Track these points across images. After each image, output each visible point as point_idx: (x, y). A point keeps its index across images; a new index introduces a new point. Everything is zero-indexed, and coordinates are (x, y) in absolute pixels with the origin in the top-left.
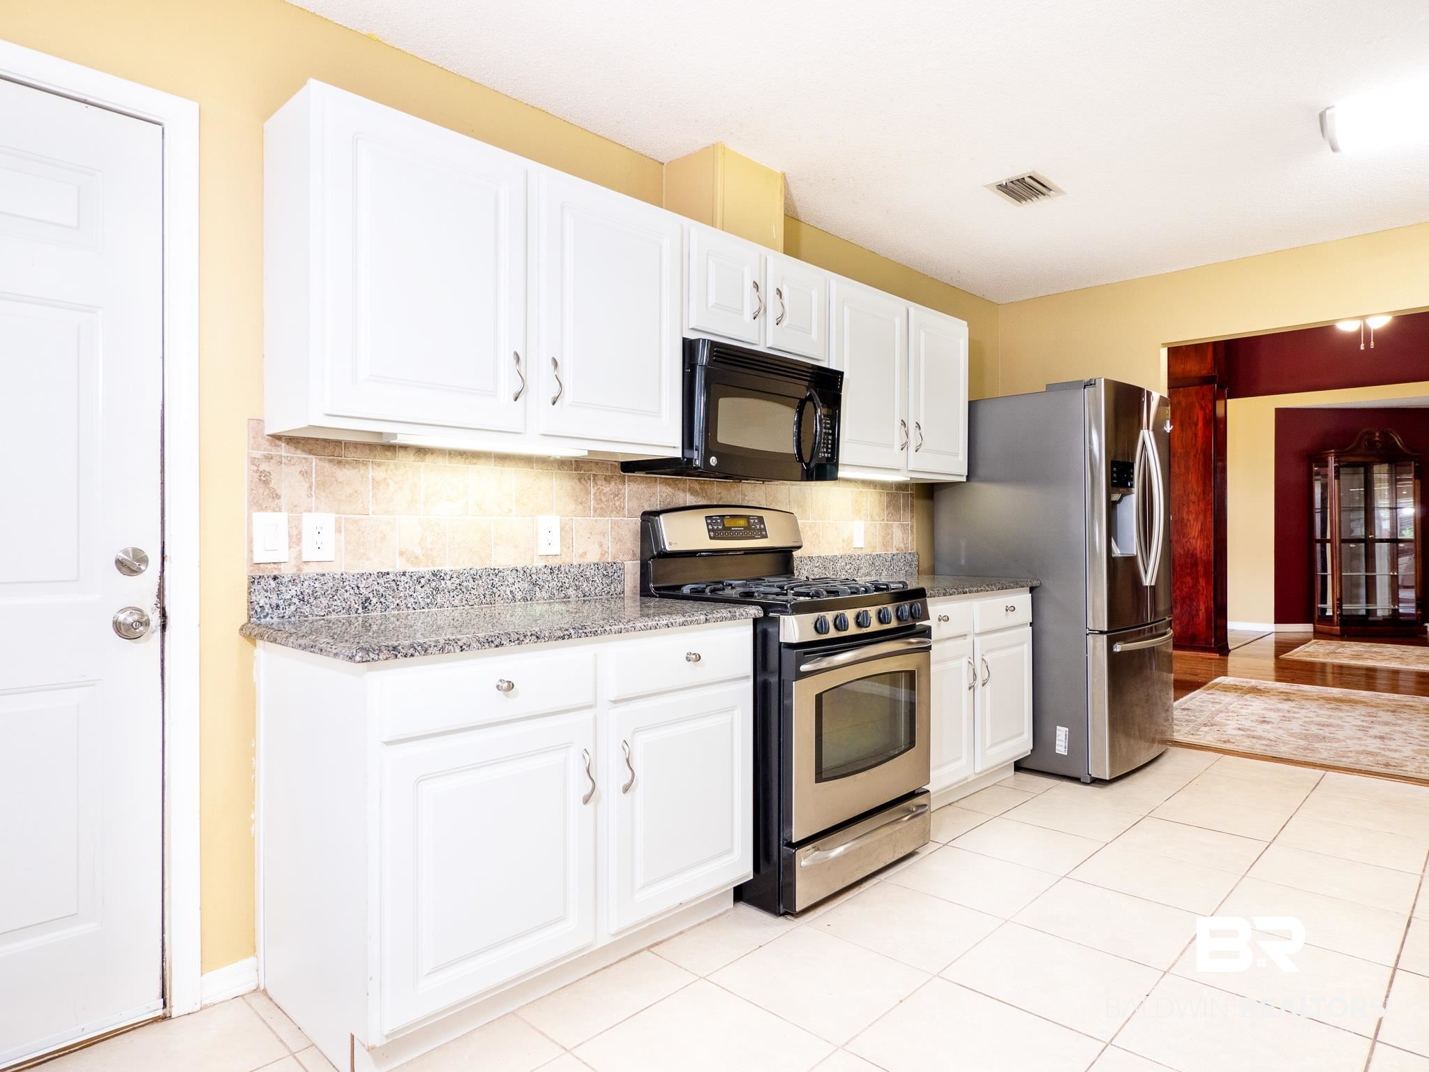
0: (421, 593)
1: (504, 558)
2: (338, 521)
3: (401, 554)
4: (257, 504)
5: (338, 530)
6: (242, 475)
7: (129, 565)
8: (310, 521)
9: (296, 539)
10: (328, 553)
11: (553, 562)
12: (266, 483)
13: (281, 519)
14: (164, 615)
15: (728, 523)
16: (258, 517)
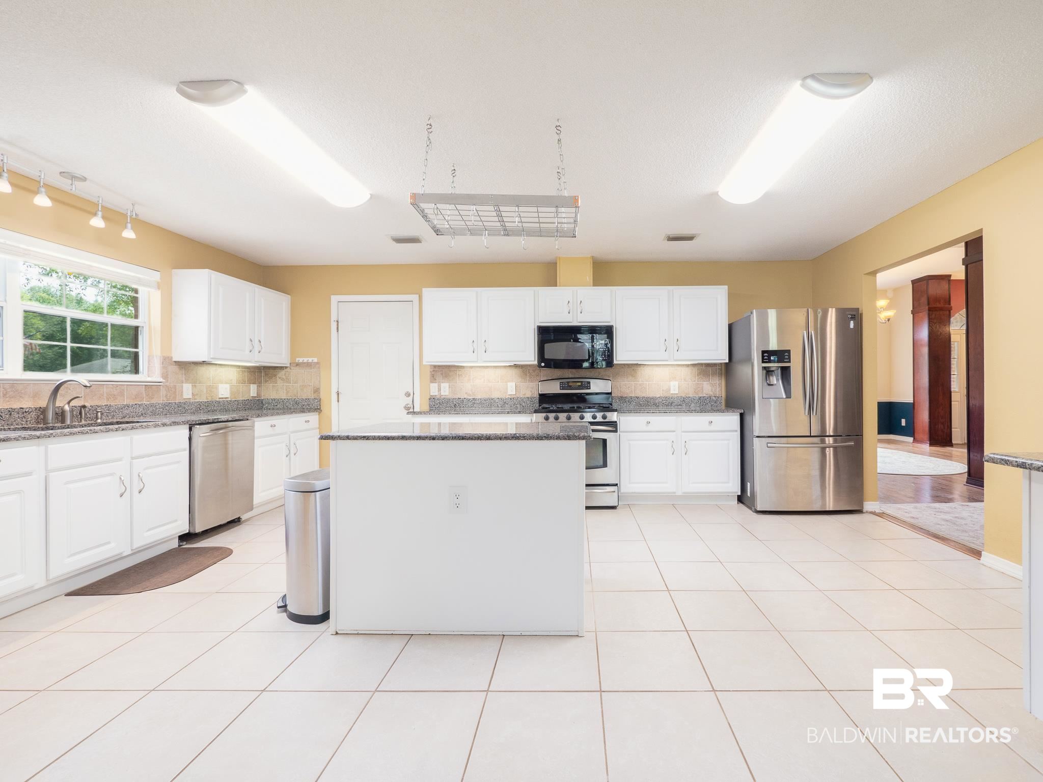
0: (470, 404)
1: (496, 395)
2: (449, 385)
3: (466, 393)
4: (432, 382)
5: (449, 387)
6: (428, 374)
7: (408, 395)
8: (443, 385)
9: (439, 390)
10: (447, 393)
11: (513, 397)
12: (433, 377)
13: (436, 385)
14: (414, 406)
15: (570, 384)
16: (432, 385)
